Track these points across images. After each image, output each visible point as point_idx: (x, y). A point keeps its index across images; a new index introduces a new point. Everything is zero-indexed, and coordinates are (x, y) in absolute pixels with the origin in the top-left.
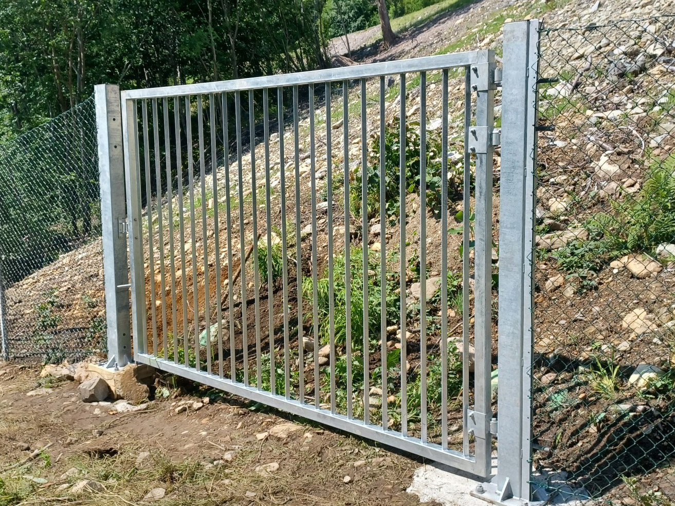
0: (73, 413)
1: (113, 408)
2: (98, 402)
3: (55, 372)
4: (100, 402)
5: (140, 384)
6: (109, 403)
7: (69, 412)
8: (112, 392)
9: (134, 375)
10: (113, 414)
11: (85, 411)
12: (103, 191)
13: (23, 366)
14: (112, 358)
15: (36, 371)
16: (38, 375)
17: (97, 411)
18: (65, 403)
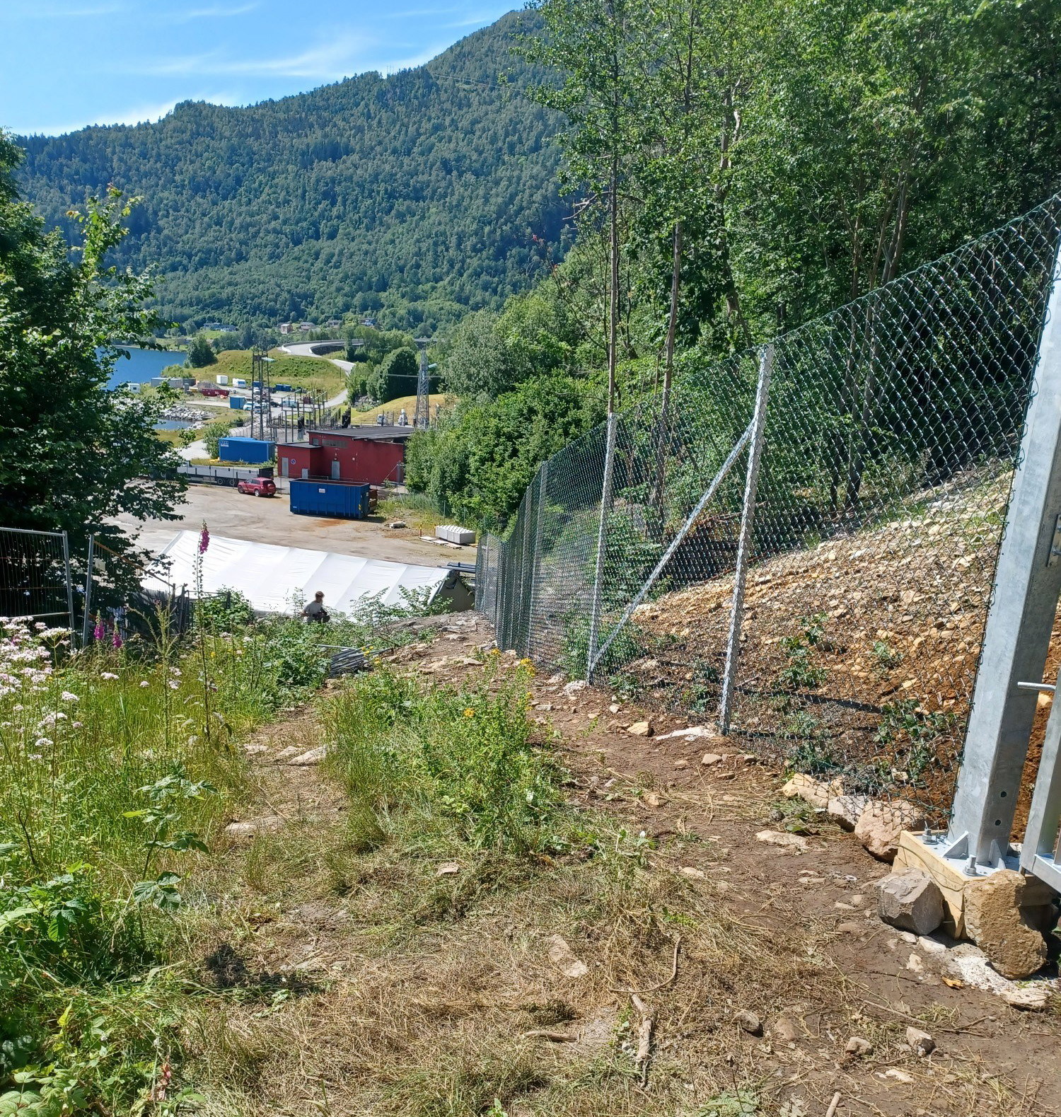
0: (858, 945)
1: (952, 969)
2: (917, 934)
3: (814, 797)
4: (921, 938)
5: (1026, 927)
6: (942, 947)
7: (848, 938)
8: (952, 918)
9: (1016, 903)
10: (954, 987)
11: (886, 951)
12: (1032, 443)
13: (752, 757)
14: (962, 837)
15: (775, 776)
16: (776, 787)
17: (914, 963)
18: (838, 905)
